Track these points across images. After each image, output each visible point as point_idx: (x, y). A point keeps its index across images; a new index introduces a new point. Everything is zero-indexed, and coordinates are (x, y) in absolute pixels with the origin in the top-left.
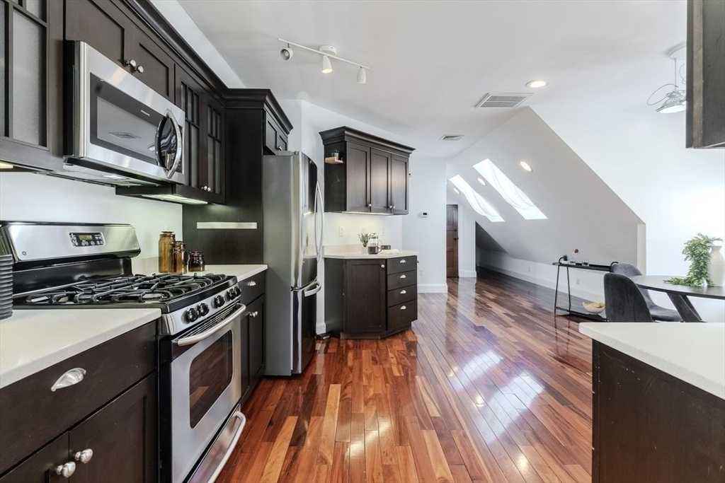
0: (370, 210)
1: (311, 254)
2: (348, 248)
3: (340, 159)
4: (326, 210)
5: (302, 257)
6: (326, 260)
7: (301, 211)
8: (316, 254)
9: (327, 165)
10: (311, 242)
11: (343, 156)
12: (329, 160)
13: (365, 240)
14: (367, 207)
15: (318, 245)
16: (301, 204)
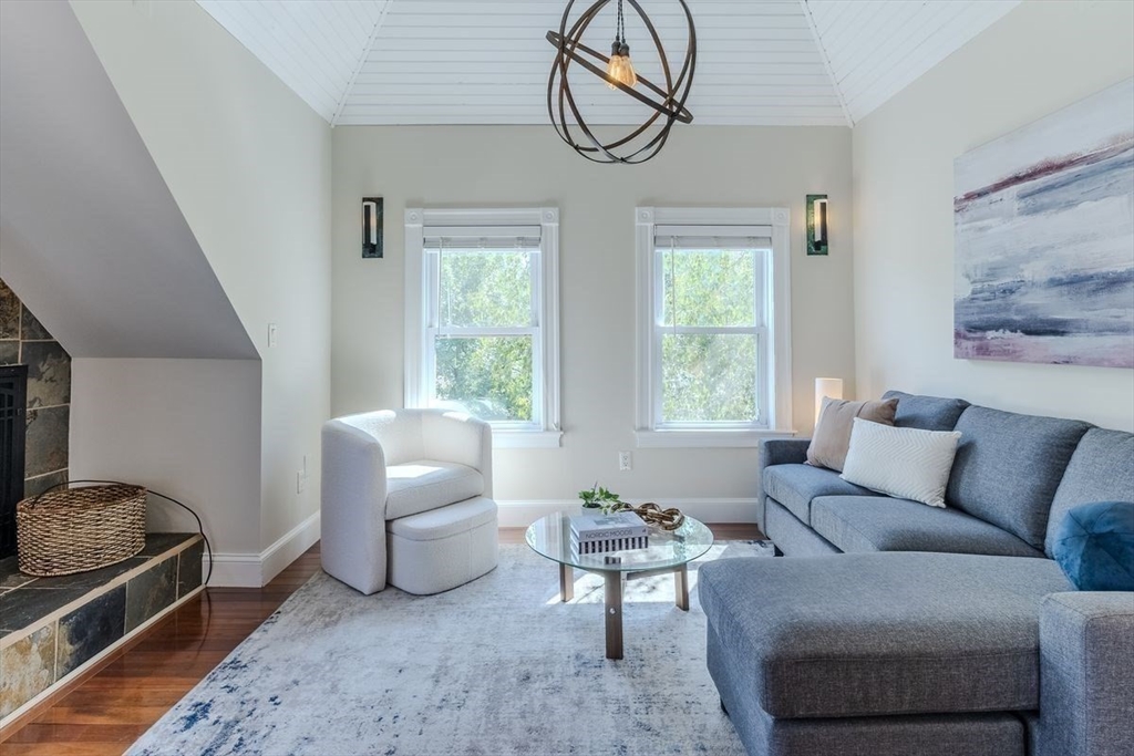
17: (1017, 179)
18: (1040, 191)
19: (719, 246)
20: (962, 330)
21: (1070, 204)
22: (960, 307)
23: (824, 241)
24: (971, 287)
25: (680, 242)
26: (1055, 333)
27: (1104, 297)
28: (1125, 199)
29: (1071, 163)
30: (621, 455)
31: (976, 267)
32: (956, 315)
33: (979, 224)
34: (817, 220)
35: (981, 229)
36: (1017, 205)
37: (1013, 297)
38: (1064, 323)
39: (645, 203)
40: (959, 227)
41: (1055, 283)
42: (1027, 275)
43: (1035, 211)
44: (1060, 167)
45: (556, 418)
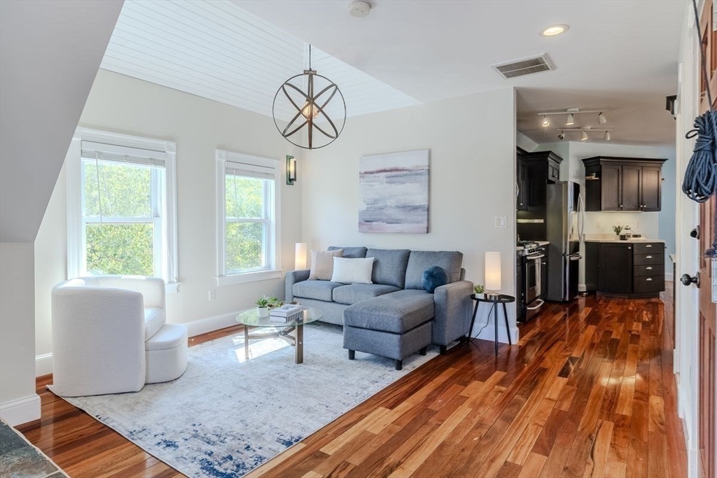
0: (622, 209)
1: (575, 238)
2: (604, 236)
3: (596, 177)
4: (587, 210)
5: (569, 240)
6: (587, 243)
7: (569, 210)
8: (578, 239)
9: (587, 181)
10: (575, 231)
11: (599, 174)
12: (589, 178)
13: (618, 230)
14: (619, 207)
15: (580, 233)
16: (569, 206)
17: (385, 171)
18: (393, 177)
19: (253, 176)
20: (363, 222)
21: (403, 183)
22: (361, 213)
23: (295, 179)
24: (367, 206)
25: (238, 172)
26: (397, 223)
27: (412, 212)
28: (418, 184)
29: (403, 170)
30: (209, 292)
31: (368, 199)
32: (360, 216)
33: (370, 183)
34: (292, 168)
35: (371, 186)
36: (385, 180)
37: (384, 211)
38: (400, 220)
39: (221, 148)
40: (362, 183)
41: (397, 207)
42: (388, 204)
43: (392, 183)
44: (400, 170)
45: (175, 275)
